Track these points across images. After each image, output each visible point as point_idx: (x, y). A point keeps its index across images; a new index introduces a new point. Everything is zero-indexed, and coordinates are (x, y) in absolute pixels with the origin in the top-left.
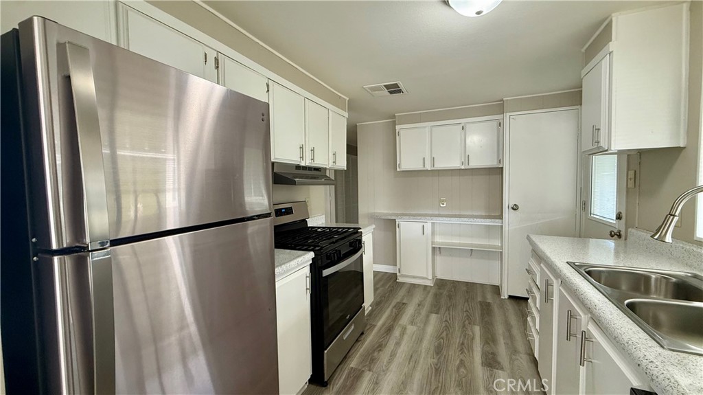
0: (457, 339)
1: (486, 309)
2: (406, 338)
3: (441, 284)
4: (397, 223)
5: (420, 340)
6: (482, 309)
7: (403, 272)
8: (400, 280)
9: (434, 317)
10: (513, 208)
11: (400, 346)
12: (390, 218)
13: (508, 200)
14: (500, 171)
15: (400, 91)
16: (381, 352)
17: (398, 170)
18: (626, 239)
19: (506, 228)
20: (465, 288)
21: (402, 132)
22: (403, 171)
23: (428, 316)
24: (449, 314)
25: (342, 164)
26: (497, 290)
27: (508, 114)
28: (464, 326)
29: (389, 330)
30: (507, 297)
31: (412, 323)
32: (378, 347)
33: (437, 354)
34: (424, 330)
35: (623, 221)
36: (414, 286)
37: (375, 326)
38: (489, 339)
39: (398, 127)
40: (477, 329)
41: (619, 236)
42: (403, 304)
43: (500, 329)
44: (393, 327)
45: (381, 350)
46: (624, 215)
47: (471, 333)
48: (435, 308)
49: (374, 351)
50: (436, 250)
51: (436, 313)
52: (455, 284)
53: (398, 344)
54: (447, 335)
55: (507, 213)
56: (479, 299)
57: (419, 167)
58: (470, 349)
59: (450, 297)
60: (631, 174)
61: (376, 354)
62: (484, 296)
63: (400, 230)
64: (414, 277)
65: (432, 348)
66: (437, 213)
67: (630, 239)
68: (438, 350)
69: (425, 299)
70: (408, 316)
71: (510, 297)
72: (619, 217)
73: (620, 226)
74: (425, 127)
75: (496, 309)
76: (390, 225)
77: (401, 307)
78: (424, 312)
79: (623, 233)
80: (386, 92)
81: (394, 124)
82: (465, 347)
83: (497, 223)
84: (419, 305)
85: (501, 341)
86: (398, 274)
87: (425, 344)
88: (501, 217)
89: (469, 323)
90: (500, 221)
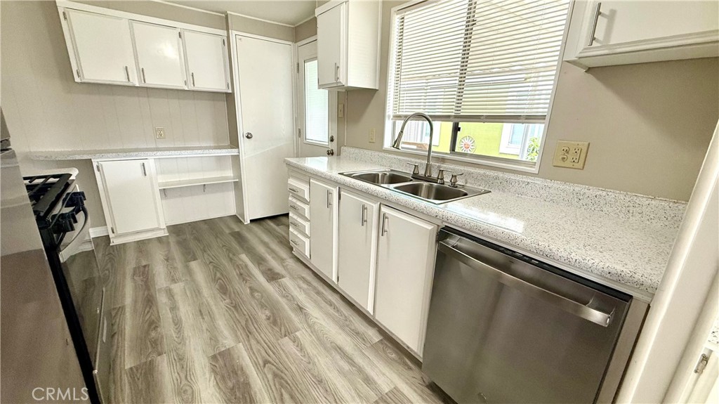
0: (234, 273)
1: (239, 237)
2: (179, 298)
3: (176, 230)
4: (95, 165)
5: (197, 292)
6: (236, 239)
7: (119, 231)
8: (115, 242)
9: (194, 265)
10: (248, 137)
11: (178, 309)
12: (78, 157)
13: (242, 129)
14: (226, 96)
16: (159, 329)
17: (77, 80)
18: (339, 154)
19: (243, 158)
20: (206, 226)
21: (70, 14)
22: (84, 83)
23: (187, 267)
24: (209, 255)
26: (236, 219)
27: (235, 32)
28: (231, 259)
29: (150, 301)
30: (249, 222)
31: (174, 281)
32: (150, 326)
33: (225, 294)
34: (193, 280)
35: (335, 142)
36: (141, 244)
37: (123, 308)
38: (259, 261)
39: (61, 3)
40: (244, 257)
41: (332, 154)
42: (145, 266)
43: (261, 250)
44: (152, 296)
45: (156, 327)
46: (335, 138)
47: (241, 263)
48: (189, 255)
49: (147, 333)
51: (194, 260)
52: (193, 226)
53: (174, 308)
54: (222, 274)
55: (242, 141)
56: (227, 231)
58: (250, 275)
59: (197, 239)
60: (341, 106)
61: (153, 334)
62: (229, 228)
63: (101, 174)
64: (138, 232)
65: (216, 292)
66: (153, 146)
67: (343, 154)
68: (224, 290)
69: (169, 251)
70: (162, 276)
71: (252, 221)
72: (332, 140)
73: (333, 146)
74: (119, 18)
75: (248, 236)
77: (144, 274)
78: (179, 264)
79: (335, 151)
82: (245, 276)
83: (234, 152)
84: (167, 260)
85: (269, 257)
86: (111, 235)
87: (206, 292)
88: (237, 146)
89: (234, 255)
90: (236, 150)
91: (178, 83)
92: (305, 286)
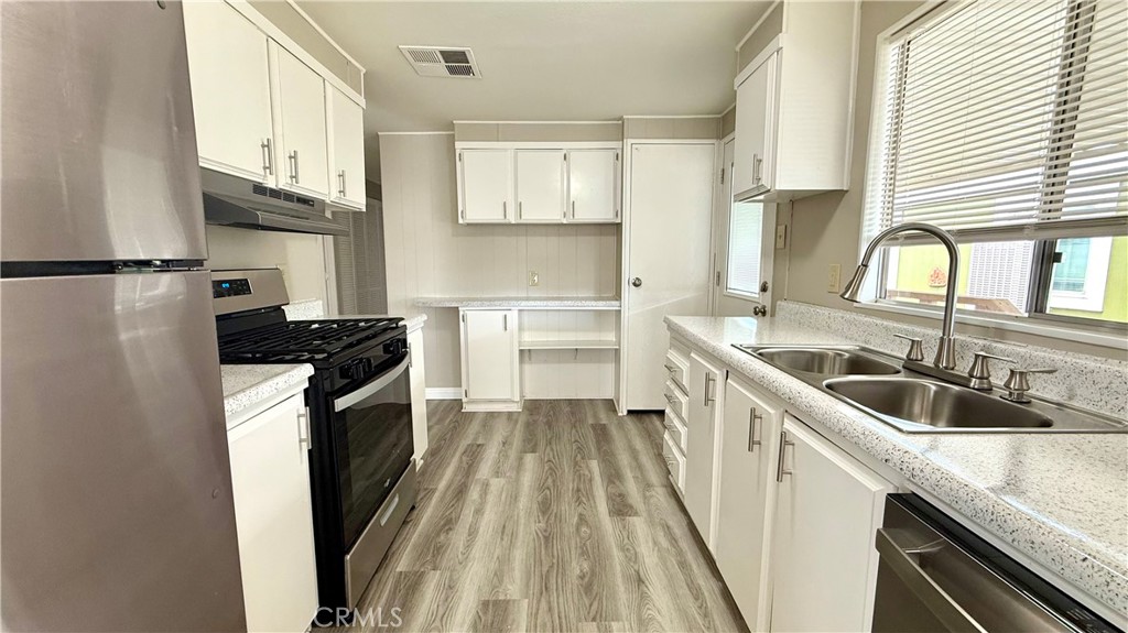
0: (569, 485)
1: (602, 433)
2: (491, 498)
3: (533, 406)
4: (461, 313)
5: (514, 498)
6: (597, 435)
7: (472, 396)
8: (467, 408)
9: (529, 459)
10: (635, 284)
11: (483, 515)
12: (448, 305)
13: (628, 273)
14: (617, 228)
15: (468, 71)
16: (451, 533)
17: (461, 221)
18: (773, 315)
19: (625, 315)
20: (568, 409)
21: (466, 155)
22: (468, 224)
23: (520, 459)
24: (552, 450)
25: (357, 198)
26: (611, 405)
27: (630, 141)
28: (576, 464)
29: (460, 492)
30: (625, 413)
31: (497, 474)
32: (445, 525)
33: (544, 513)
34: (517, 480)
35: (769, 293)
36: (491, 415)
37: (434, 491)
38: (613, 476)
39: (458, 145)
40: (594, 465)
41: (764, 313)
42: (479, 445)
43: (624, 459)
44: (466, 486)
45: (450, 529)
46: (770, 286)
47: (587, 473)
48: (530, 444)
49: (438, 535)
50: (525, 354)
51: (532, 452)
52: (554, 404)
53: (479, 512)
54: (554, 481)
55: (627, 290)
56: (591, 421)
57: (497, 217)
58: (590, 495)
59: (549, 425)
60: (781, 229)
61: (442, 537)
62: (595, 416)
63: (466, 326)
64: (491, 401)
65: (535, 506)
66: (524, 295)
67: (780, 314)
68: (545, 507)
69: (512, 432)
70: (490, 463)
71: (630, 412)
72: (764, 289)
73: (766, 300)
74: (505, 150)
75: (614, 431)
76: (449, 318)
77: (474, 454)
78: (513, 454)
79: (768, 309)
80: (441, 67)
81: (451, 140)
82: (582, 494)
83: (613, 305)
84: (504, 443)
85: (629, 474)
86: (464, 400)
87: (523, 502)
88: (618, 297)
89: (583, 458)
90: (617, 303)
91: (555, 216)
92: (664, 543)
